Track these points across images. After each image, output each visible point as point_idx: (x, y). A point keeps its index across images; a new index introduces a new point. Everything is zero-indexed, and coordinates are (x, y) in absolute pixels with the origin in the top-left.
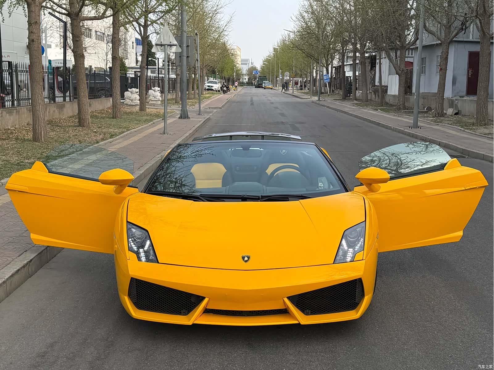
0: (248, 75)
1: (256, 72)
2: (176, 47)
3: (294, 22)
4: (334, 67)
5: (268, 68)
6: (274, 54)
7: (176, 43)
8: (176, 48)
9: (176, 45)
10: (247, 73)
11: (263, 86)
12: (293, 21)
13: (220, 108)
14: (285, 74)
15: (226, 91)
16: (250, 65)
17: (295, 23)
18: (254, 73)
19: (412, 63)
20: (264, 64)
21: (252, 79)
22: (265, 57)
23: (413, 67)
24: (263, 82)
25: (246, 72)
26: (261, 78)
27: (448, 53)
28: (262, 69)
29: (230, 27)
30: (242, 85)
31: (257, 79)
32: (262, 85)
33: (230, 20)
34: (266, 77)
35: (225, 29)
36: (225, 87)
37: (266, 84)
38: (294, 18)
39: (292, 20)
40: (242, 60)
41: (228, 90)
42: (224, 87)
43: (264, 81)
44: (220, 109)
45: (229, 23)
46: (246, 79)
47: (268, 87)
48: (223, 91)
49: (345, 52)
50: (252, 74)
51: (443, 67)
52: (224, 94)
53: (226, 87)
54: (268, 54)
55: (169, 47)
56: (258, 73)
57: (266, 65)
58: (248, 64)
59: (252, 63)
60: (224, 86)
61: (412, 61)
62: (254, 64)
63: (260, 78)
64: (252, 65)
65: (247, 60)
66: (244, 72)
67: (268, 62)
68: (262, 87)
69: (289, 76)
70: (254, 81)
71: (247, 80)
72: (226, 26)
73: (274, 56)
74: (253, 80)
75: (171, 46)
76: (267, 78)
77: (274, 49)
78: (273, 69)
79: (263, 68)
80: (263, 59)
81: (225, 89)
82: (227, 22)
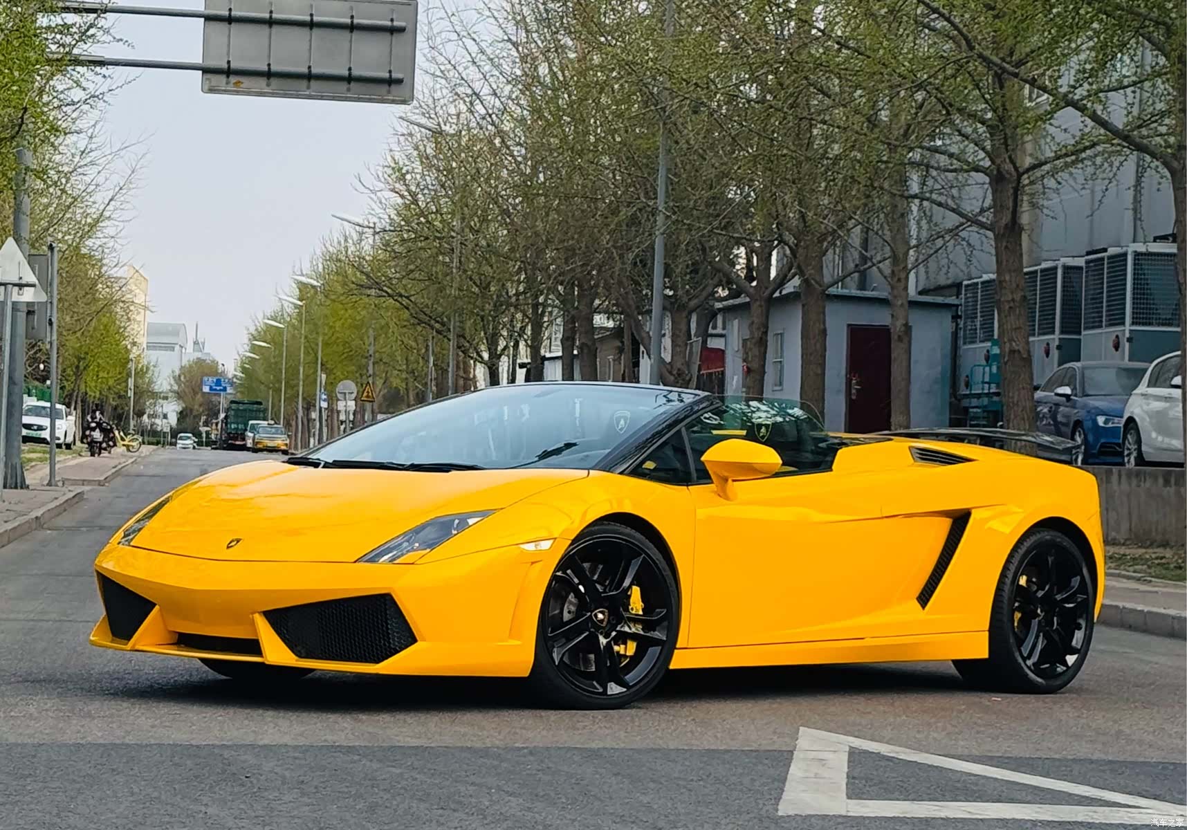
0: (179, 396)
1: (218, 383)
2: (33, 289)
3: (373, 196)
4: (522, 366)
5: (273, 367)
6: (296, 306)
7: (32, 278)
8: (35, 292)
9: (33, 286)
10: (176, 388)
11: (249, 443)
12: (367, 191)
13: (100, 483)
14: (340, 387)
15: (101, 443)
16: (190, 355)
17: (375, 198)
18: (206, 389)
19: (723, 352)
20: (254, 349)
21: (198, 417)
22: (260, 317)
23: (724, 367)
24: (246, 425)
25: (173, 382)
26: (241, 407)
27: (767, 328)
28: (244, 370)
29: (128, 206)
30: (151, 439)
31: (222, 416)
32: (244, 439)
33: (129, 181)
34: (260, 403)
35: (107, 214)
36: (98, 430)
37: (264, 431)
38: (370, 181)
39: (362, 189)
40: (153, 330)
41: (109, 440)
42: (93, 429)
43: (251, 422)
44: (99, 485)
45: (124, 191)
46: (168, 413)
47: (271, 444)
48: (88, 443)
49: (543, 312)
50: (195, 393)
51: (755, 365)
52: (93, 455)
53: (103, 430)
54: (272, 307)
55: (16, 289)
56: (225, 389)
57: (262, 354)
58: (177, 348)
59: (196, 343)
60: (93, 425)
61: (723, 348)
62: (206, 351)
63: (234, 406)
64: (199, 355)
65: (176, 330)
66: (163, 381)
67: (272, 341)
68: (243, 448)
69: (354, 396)
70: (206, 424)
71: (173, 420)
72: (111, 200)
73: (300, 314)
74: (203, 418)
75: (21, 286)
76: (265, 410)
77: (302, 287)
78: (293, 372)
79: (248, 370)
80: (252, 330)
81: (97, 435)
82: (117, 189)
